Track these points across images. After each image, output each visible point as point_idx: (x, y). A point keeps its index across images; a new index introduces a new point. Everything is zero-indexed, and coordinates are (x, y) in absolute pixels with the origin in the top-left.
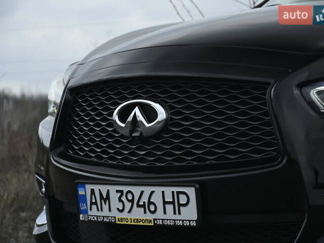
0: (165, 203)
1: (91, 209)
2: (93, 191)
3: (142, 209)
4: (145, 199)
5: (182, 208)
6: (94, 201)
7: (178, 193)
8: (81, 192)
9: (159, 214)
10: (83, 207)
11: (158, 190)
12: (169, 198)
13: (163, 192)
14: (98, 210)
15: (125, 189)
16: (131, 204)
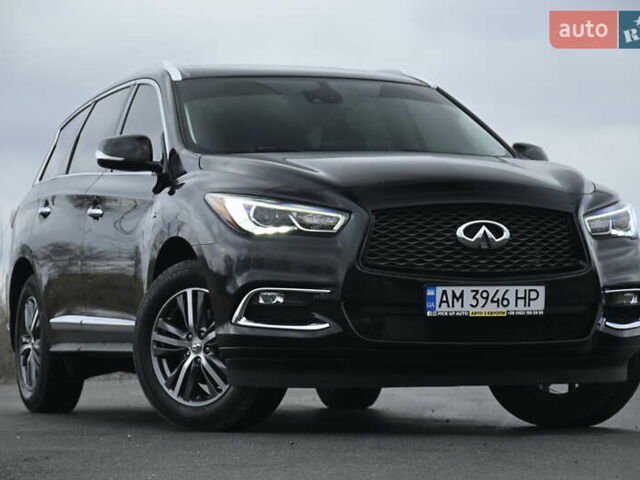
0: (517, 298)
1: (440, 306)
2: (444, 292)
3: (496, 304)
4: (499, 296)
5: (532, 302)
6: (444, 299)
7: (530, 291)
8: (430, 293)
9: (512, 307)
10: (429, 305)
11: (512, 289)
12: (521, 295)
13: (517, 291)
14: (449, 306)
15: (481, 289)
16: (484, 301)
